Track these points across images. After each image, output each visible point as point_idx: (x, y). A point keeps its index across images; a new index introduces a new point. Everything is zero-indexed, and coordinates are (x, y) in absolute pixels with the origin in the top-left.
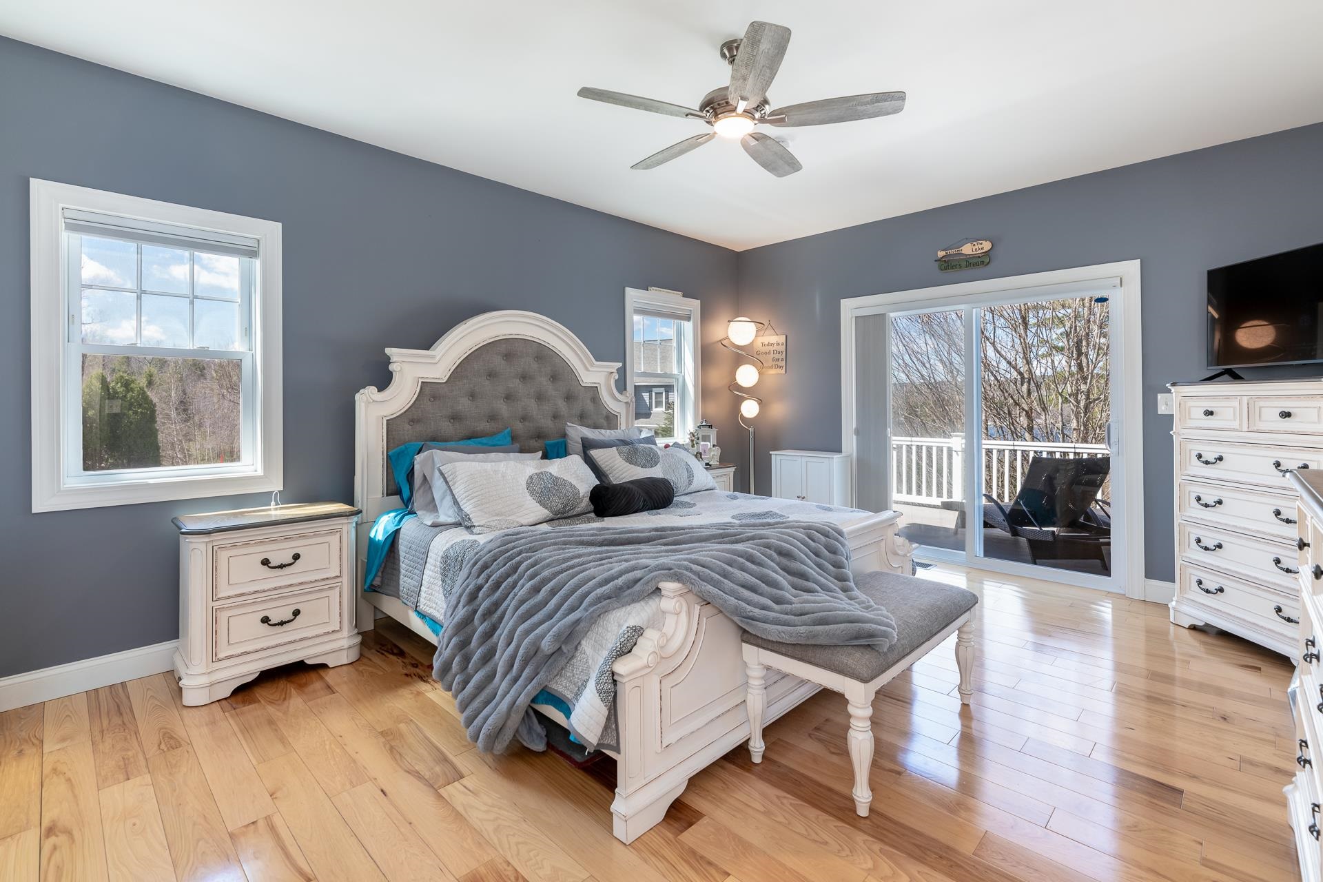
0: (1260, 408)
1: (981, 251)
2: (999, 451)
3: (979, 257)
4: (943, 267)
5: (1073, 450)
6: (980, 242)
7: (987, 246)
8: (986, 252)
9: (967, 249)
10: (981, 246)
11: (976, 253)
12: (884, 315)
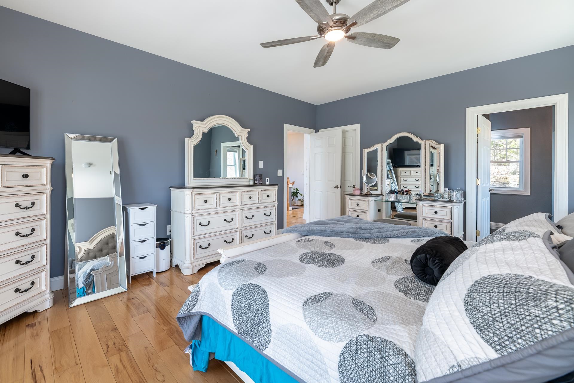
0: (6, 172)
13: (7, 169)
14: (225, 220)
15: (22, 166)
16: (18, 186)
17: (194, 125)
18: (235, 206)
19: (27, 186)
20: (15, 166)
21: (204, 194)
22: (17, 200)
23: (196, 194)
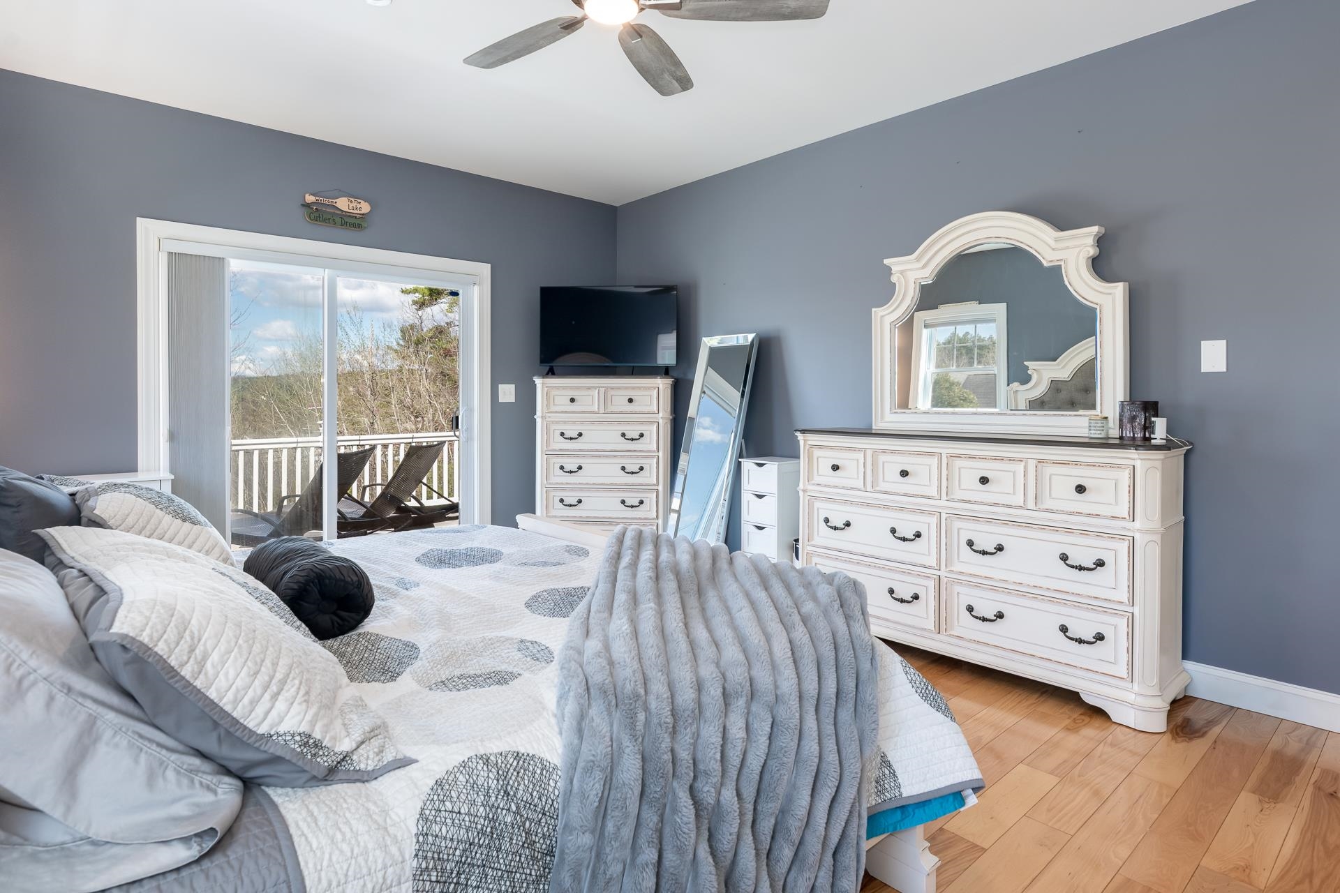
0: (612, 396)
1: (359, 212)
2: (276, 451)
3: (356, 217)
4: (312, 217)
5: (357, 443)
6: (359, 201)
7: (365, 208)
8: (363, 214)
9: (343, 204)
10: (359, 206)
11: (350, 211)
12: (221, 260)
13: (612, 392)
14: (893, 531)
15: (626, 388)
16: (621, 413)
17: (894, 269)
18: (923, 497)
19: (632, 413)
20: (619, 388)
21: (832, 448)
22: (623, 428)
23: (812, 446)
